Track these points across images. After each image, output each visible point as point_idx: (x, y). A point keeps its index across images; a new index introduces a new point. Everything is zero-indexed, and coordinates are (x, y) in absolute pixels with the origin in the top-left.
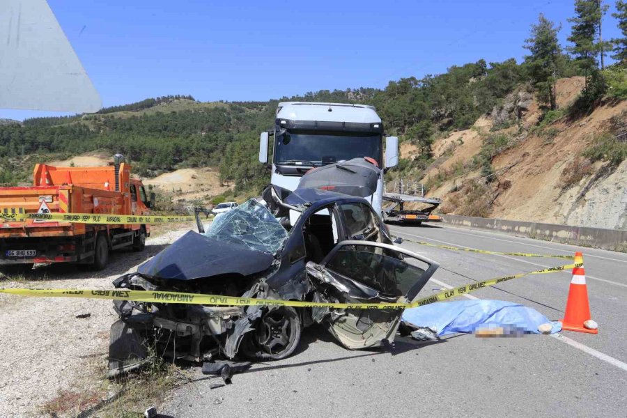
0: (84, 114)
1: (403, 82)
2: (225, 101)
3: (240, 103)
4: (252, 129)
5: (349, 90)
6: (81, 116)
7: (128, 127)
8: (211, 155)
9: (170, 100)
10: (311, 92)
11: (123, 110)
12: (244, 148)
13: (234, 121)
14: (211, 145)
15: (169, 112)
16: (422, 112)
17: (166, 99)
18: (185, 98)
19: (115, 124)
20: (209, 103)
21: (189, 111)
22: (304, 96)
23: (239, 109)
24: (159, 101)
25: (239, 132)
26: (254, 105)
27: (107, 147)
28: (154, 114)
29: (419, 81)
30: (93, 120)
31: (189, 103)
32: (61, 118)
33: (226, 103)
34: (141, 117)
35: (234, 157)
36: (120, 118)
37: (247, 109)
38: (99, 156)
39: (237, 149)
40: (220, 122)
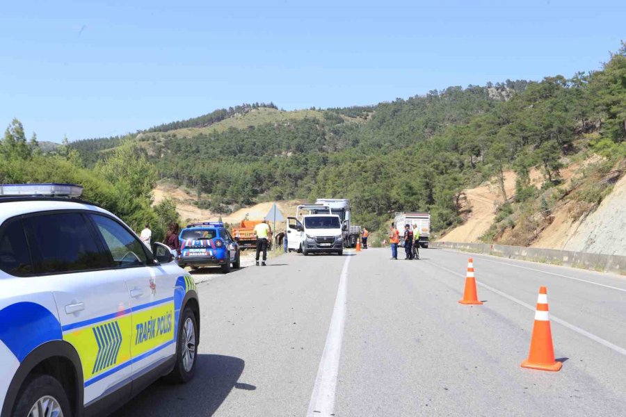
0: (139, 132)
1: (547, 82)
2: (317, 108)
3: (338, 111)
4: (354, 146)
5: (490, 85)
6: (135, 135)
7: (194, 148)
8: (299, 182)
9: (246, 109)
10: (436, 91)
11: (187, 127)
12: (340, 175)
13: (328, 136)
14: (299, 171)
15: (245, 127)
16: (561, 126)
17: (240, 109)
18: (265, 106)
19: (179, 145)
20: (296, 111)
21: (270, 124)
22: (426, 96)
23: (336, 118)
24: (232, 112)
25: (336, 150)
26: (356, 112)
27: (171, 176)
28: (226, 129)
29: (568, 81)
30: (151, 141)
31: (270, 114)
32: (112, 138)
33: (319, 110)
34: (210, 134)
35: (327, 186)
36: (185, 138)
37: (347, 118)
38: (162, 188)
39: (331, 176)
40: (312, 137)
